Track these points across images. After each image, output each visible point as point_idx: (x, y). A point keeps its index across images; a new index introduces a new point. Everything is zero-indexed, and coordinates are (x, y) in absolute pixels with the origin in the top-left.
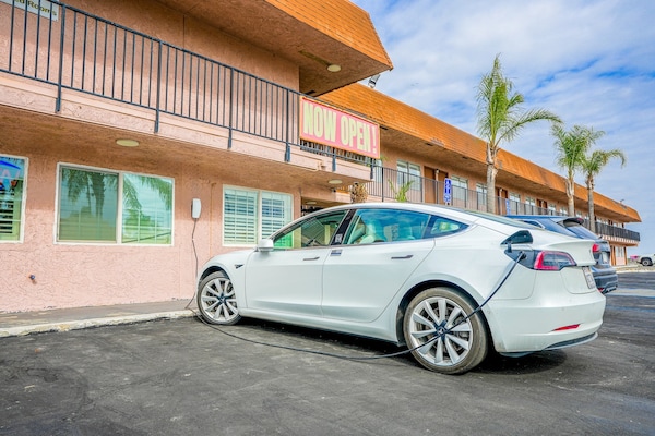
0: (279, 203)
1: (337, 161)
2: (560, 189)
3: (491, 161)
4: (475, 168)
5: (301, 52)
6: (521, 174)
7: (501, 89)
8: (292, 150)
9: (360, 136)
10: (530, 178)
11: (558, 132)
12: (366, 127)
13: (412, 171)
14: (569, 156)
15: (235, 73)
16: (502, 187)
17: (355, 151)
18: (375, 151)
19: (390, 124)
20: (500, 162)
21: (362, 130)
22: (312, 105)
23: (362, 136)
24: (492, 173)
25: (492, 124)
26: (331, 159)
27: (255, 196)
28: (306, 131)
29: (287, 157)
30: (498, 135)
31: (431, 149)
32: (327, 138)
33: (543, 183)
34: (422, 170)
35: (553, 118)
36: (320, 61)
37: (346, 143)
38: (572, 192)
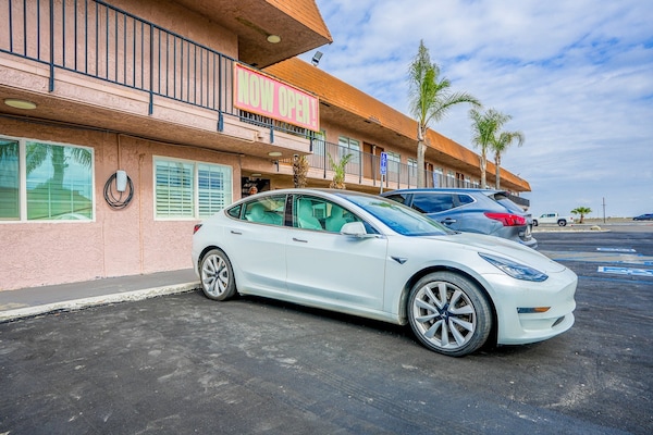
0: (217, 175)
1: (274, 132)
2: (475, 164)
3: (421, 138)
4: (407, 144)
5: (238, 19)
6: (444, 151)
7: (431, 75)
8: (225, 120)
9: (299, 108)
10: (452, 154)
11: (475, 115)
12: (306, 99)
13: (352, 146)
14: (483, 136)
15: (156, 31)
16: (429, 162)
17: (294, 123)
18: (314, 124)
19: (332, 101)
20: (428, 139)
21: (301, 102)
22: (247, 73)
23: (302, 108)
24: (422, 149)
25: (422, 105)
26: (268, 131)
27: (191, 168)
28: (240, 100)
29: (220, 126)
30: (428, 115)
31: (369, 126)
32: (264, 108)
33: (462, 159)
34: (361, 145)
35: (474, 102)
36: (259, 30)
37: (284, 114)
38: (485, 167)
